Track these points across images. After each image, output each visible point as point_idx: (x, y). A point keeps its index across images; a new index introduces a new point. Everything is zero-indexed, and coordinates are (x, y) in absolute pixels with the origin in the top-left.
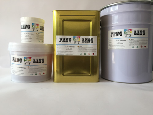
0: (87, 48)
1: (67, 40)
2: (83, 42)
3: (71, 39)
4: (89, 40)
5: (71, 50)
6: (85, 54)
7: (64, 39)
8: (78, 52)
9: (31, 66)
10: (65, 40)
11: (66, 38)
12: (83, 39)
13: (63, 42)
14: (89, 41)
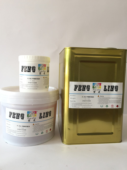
0: (110, 98)
1: (84, 88)
2: (104, 91)
3: (89, 86)
4: (112, 87)
5: (89, 101)
6: (107, 106)
7: (80, 86)
8: (99, 103)
9: (36, 123)
10: (82, 88)
11: (83, 86)
12: (105, 87)
13: (79, 90)
14: (113, 89)
